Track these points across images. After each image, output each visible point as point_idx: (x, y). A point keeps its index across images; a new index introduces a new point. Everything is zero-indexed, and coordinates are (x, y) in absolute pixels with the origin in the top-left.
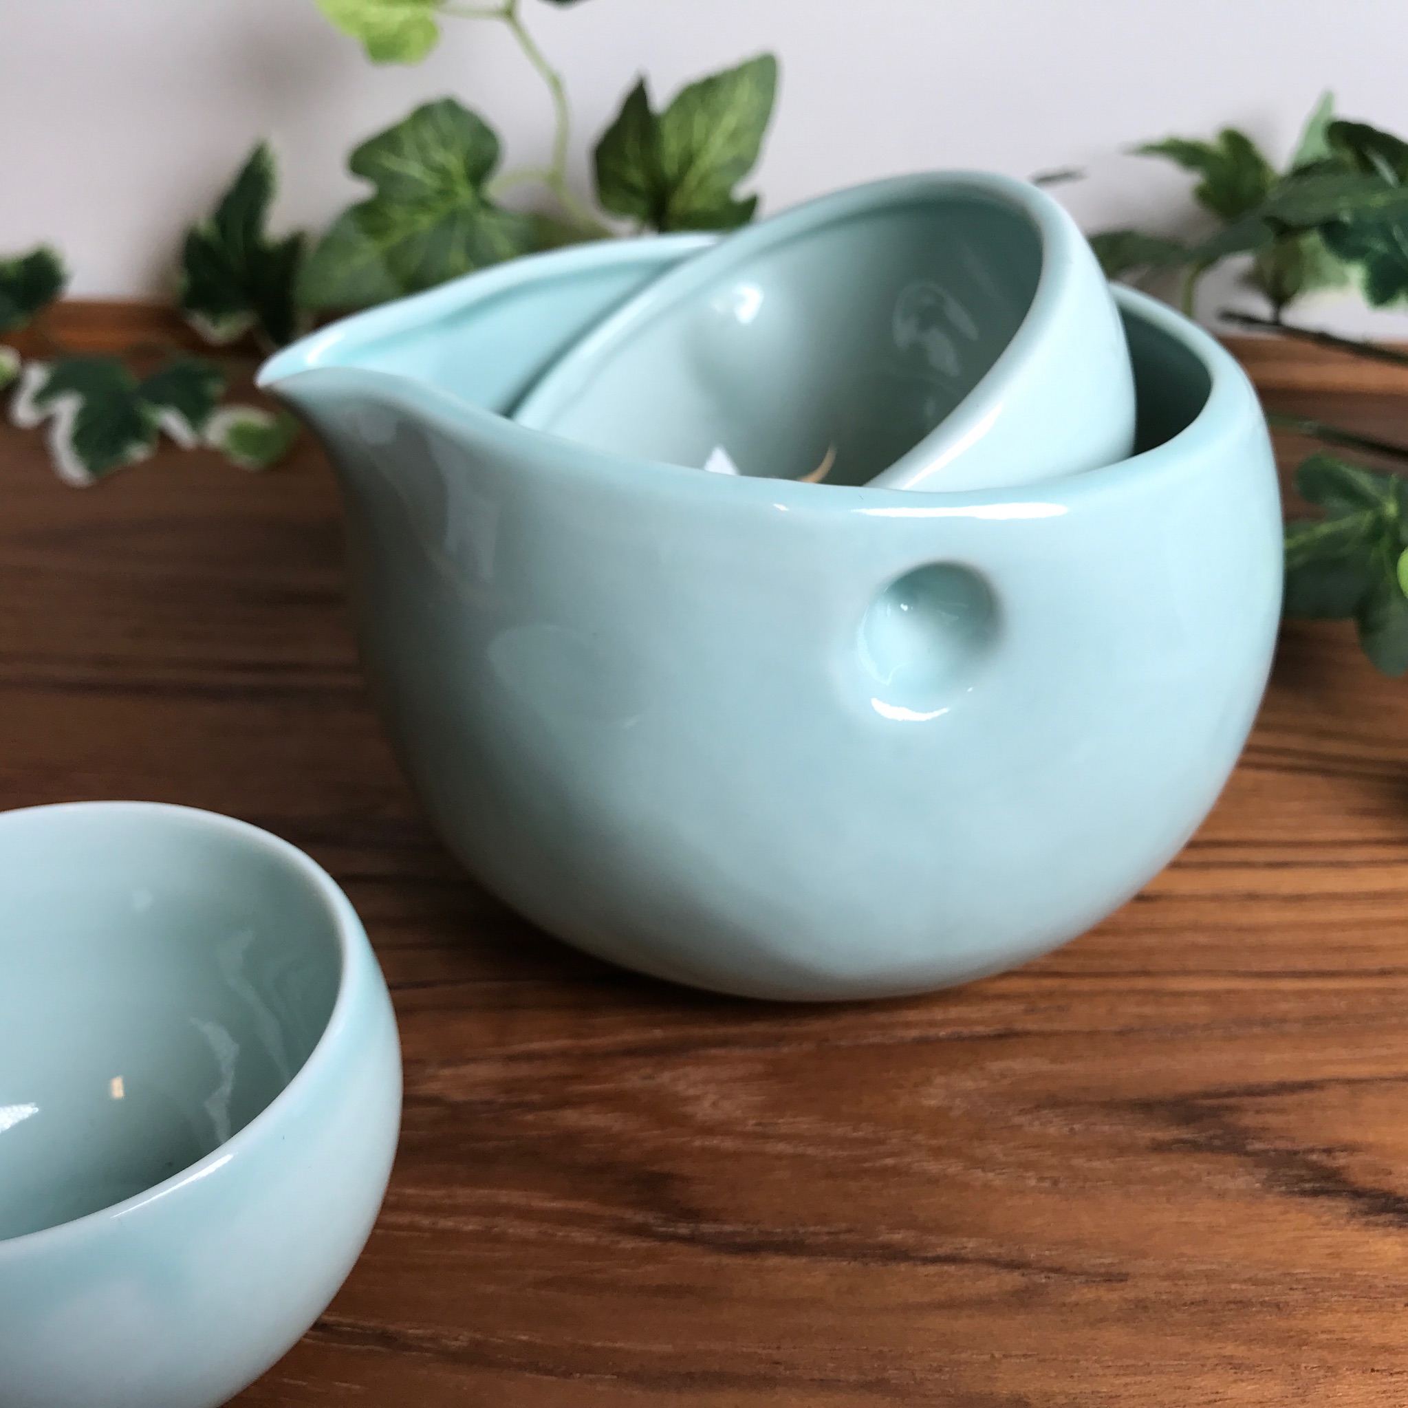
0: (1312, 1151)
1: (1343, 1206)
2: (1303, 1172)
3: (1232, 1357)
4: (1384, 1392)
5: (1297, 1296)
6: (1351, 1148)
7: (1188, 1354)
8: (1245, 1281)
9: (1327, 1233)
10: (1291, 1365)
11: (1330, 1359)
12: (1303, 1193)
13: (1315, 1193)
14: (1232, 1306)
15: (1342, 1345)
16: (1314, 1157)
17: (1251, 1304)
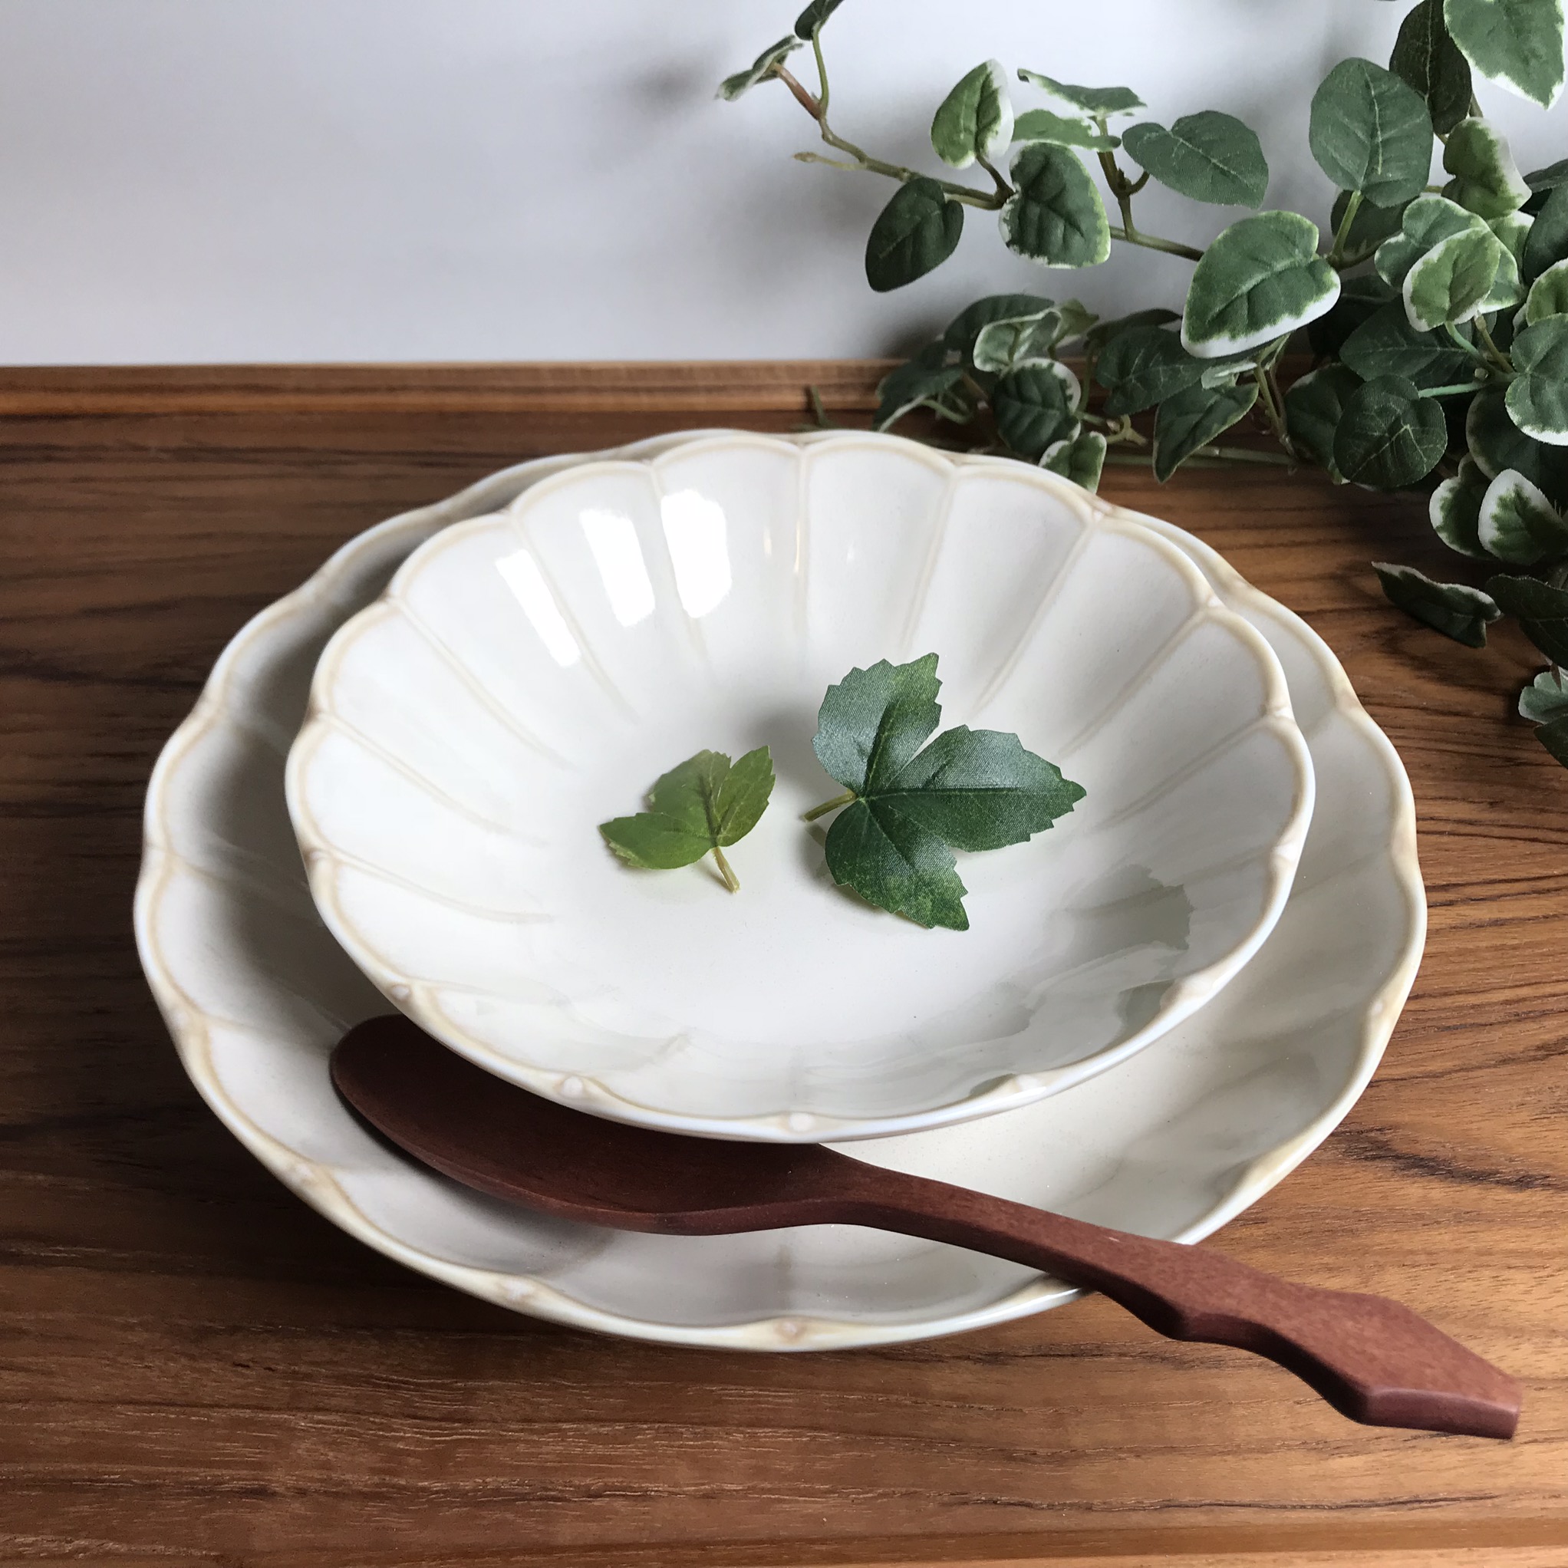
0: (1372, 1130)
1: (1389, 1165)
3: (1327, 1264)
4: (1410, 1277)
5: (1363, 1225)
6: (1394, 1127)
8: (1333, 1218)
9: (1380, 1184)
10: (1359, 1266)
11: (1381, 1260)
12: (1366, 1159)
13: (1374, 1158)
14: (1327, 1233)
15: (1387, 1252)
16: (1373, 1134)
17: (1338, 1231)
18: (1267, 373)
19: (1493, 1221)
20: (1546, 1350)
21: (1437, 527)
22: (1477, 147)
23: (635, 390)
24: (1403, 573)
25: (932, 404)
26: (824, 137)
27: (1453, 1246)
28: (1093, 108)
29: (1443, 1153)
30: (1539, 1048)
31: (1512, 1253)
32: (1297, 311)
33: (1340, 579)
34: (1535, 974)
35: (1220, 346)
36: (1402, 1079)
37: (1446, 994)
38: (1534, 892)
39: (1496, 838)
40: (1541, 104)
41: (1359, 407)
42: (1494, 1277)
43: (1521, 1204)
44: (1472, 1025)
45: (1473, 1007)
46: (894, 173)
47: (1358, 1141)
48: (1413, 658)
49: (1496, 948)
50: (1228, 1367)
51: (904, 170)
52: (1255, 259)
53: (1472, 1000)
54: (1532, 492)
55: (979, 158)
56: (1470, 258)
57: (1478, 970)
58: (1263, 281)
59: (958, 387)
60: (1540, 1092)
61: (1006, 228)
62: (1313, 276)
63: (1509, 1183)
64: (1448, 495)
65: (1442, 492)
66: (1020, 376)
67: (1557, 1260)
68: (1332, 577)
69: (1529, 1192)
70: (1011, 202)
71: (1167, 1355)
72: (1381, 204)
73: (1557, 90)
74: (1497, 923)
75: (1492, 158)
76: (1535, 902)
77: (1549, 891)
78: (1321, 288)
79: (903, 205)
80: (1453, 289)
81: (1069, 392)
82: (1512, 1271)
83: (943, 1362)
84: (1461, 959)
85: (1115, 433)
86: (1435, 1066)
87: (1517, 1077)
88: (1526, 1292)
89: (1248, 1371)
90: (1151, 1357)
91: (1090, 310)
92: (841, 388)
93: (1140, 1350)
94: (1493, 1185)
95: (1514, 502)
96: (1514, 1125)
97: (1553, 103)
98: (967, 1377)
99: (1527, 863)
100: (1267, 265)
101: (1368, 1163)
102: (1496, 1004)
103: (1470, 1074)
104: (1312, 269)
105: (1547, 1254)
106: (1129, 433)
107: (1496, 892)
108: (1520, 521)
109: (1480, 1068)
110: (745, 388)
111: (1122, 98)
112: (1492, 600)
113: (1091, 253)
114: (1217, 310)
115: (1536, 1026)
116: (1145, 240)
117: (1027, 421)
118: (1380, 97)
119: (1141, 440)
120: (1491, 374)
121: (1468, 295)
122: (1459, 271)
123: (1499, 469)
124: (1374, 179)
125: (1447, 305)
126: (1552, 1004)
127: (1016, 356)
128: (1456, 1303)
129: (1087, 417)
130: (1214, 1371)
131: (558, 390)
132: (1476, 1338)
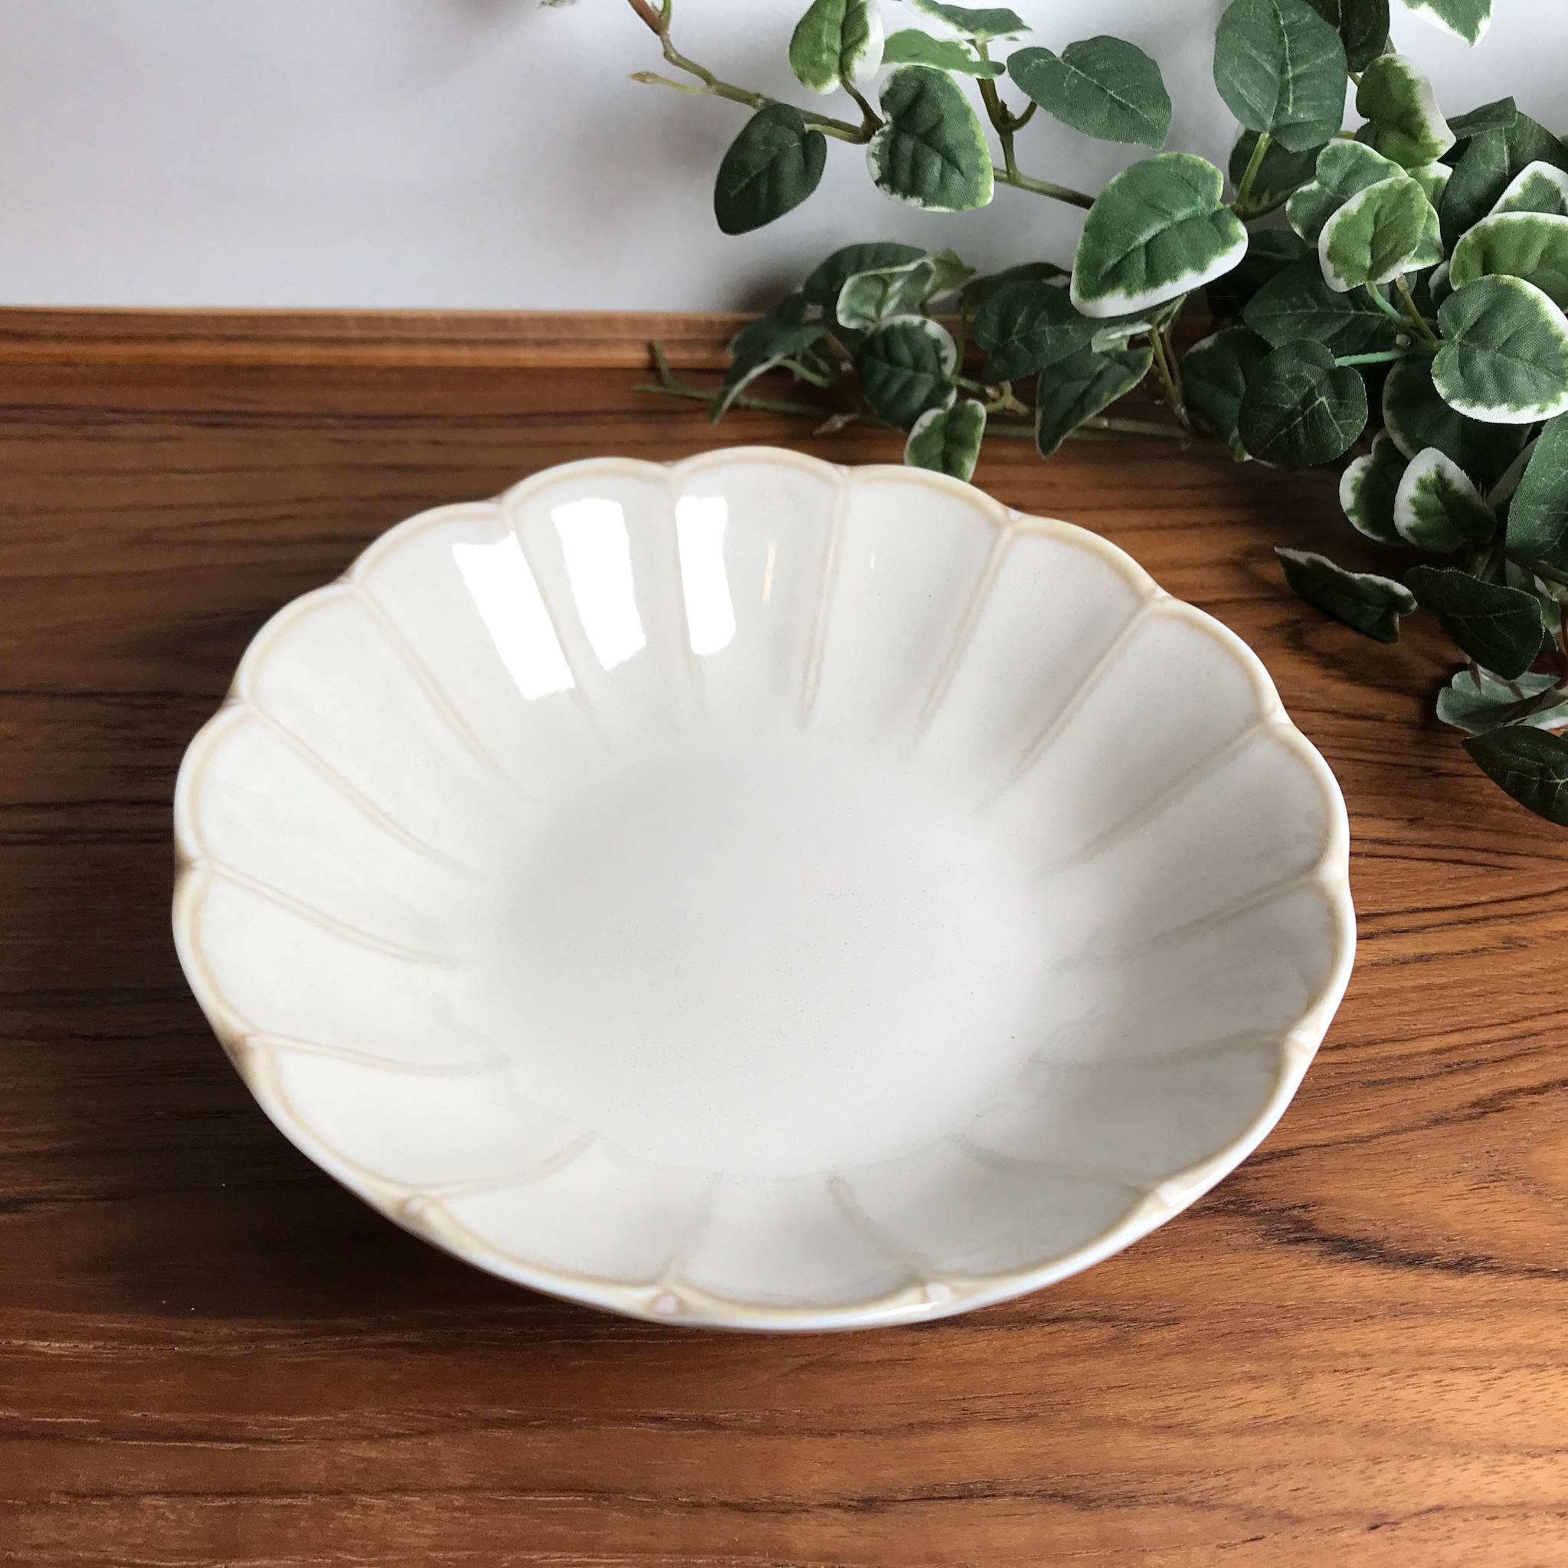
0: (1294, 1207)
1: (1316, 1249)
2: (1288, 1226)
3: (1250, 1372)
4: (1342, 1385)
5: (1287, 1323)
6: (1319, 1203)
7: (1222, 1373)
8: (1255, 1315)
9: (1306, 1272)
10: (1286, 1374)
12: (1289, 1242)
13: (1297, 1241)
14: (1248, 1335)
15: (1315, 1355)
16: (1295, 1212)
17: (1259, 1332)
18: (1161, 335)
19: (1432, 1313)
20: (1497, 1469)
21: (1347, 511)
22: (1395, 86)
23: (454, 343)
24: (1310, 560)
25: (790, 364)
26: (666, 54)
27: (1389, 1346)
28: (972, 31)
29: (1373, 1233)
30: (1474, 1105)
31: (1455, 1352)
32: (1200, 265)
33: (1238, 565)
34: (1466, 1018)
35: (1114, 304)
36: (1325, 1146)
37: (1369, 1043)
38: (1461, 922)
39: (1417, 859)
40: (1466, 40)
41: (1268, 375)
42: (1436, 1382)
43: (1462, 1291)
44: (1400, 1079)
45: (1401, 1057)
46: (747, 98)
47: (1279, 1221)
48: (1320, 654)
49: (1423, 988)
50: (1140, 1505)
51: (758, 96)
52: (1153, 206)
53: (1398, 1049)
54: (1454, 472)
55: (845, 82)
56: (1394, 210)
57: (1403, 1014)
58: (1162, 231)
59: (819, 346)
60: (1478, 1157)
61: (875, 164)
62: (1218, 228)
63: (1448, 1267)
64: (1361, 475)
65: (1354, 472)
66: (889, 335)
67: (1505, 1358)
68: (1230, 563)
69: (1470, 1277)
70: (882, 134)
71: (1070, 1492)
72: (1291, 148)
73: (1484, 25)
74: (1423, 959)
75: (1412, 99)
76: (1463, 934)
77: (1476, 920)
78: (1226, 241)
79: (757, 135)
80: (1374, 244)
81: (943, 354)
82: (1456, 1373)
83: (808, 1511)
84: (1383, 1001)
85: (994, 400)
86: (1361, 1129)
87: (1451, 1140)
88: (1475, 1399)
89: (1163, 1510)
90: (1051, 1496)
91: (966, 262)
92: (687, 344)
93: (1038, 1487)
94: (1430, 1270)
95: (1433, 483)
96: (1451, 1197)
97: (1479, 39)
98: (838, 1530)
99: (1451, 889)
100: (1165, 214)
101: (1292, 1248)
102: (1425, 1054)
103: (1402, 1137)
104: (1216, 218)
105: (1494, 1352)
106: (1009, 401)
107: (1420, 923)
108: (1440, 504)
109: (1411, 1130)
110: (577, 342)
111: (1004, 21)
112: (1411, 594)
113: (971, 194)
114: (1111, 263)
115: (1469, 1079)
116: (1028, 183)
117: (896, 386)
118: (1290, 27)
119: (1022, 409)
120: (1414, 342)
121: (1392, 251)
122: (1380, 226)
123: (1417, 447)
124: (1284, 120)
125: (1368, 263)
126: (1485, 1052)
127: (885, 312)
128: (1396, 1416)
129: (963, 382)
130: (1126, 1510)
131: (363, 342)
132: (1419, 1457)
